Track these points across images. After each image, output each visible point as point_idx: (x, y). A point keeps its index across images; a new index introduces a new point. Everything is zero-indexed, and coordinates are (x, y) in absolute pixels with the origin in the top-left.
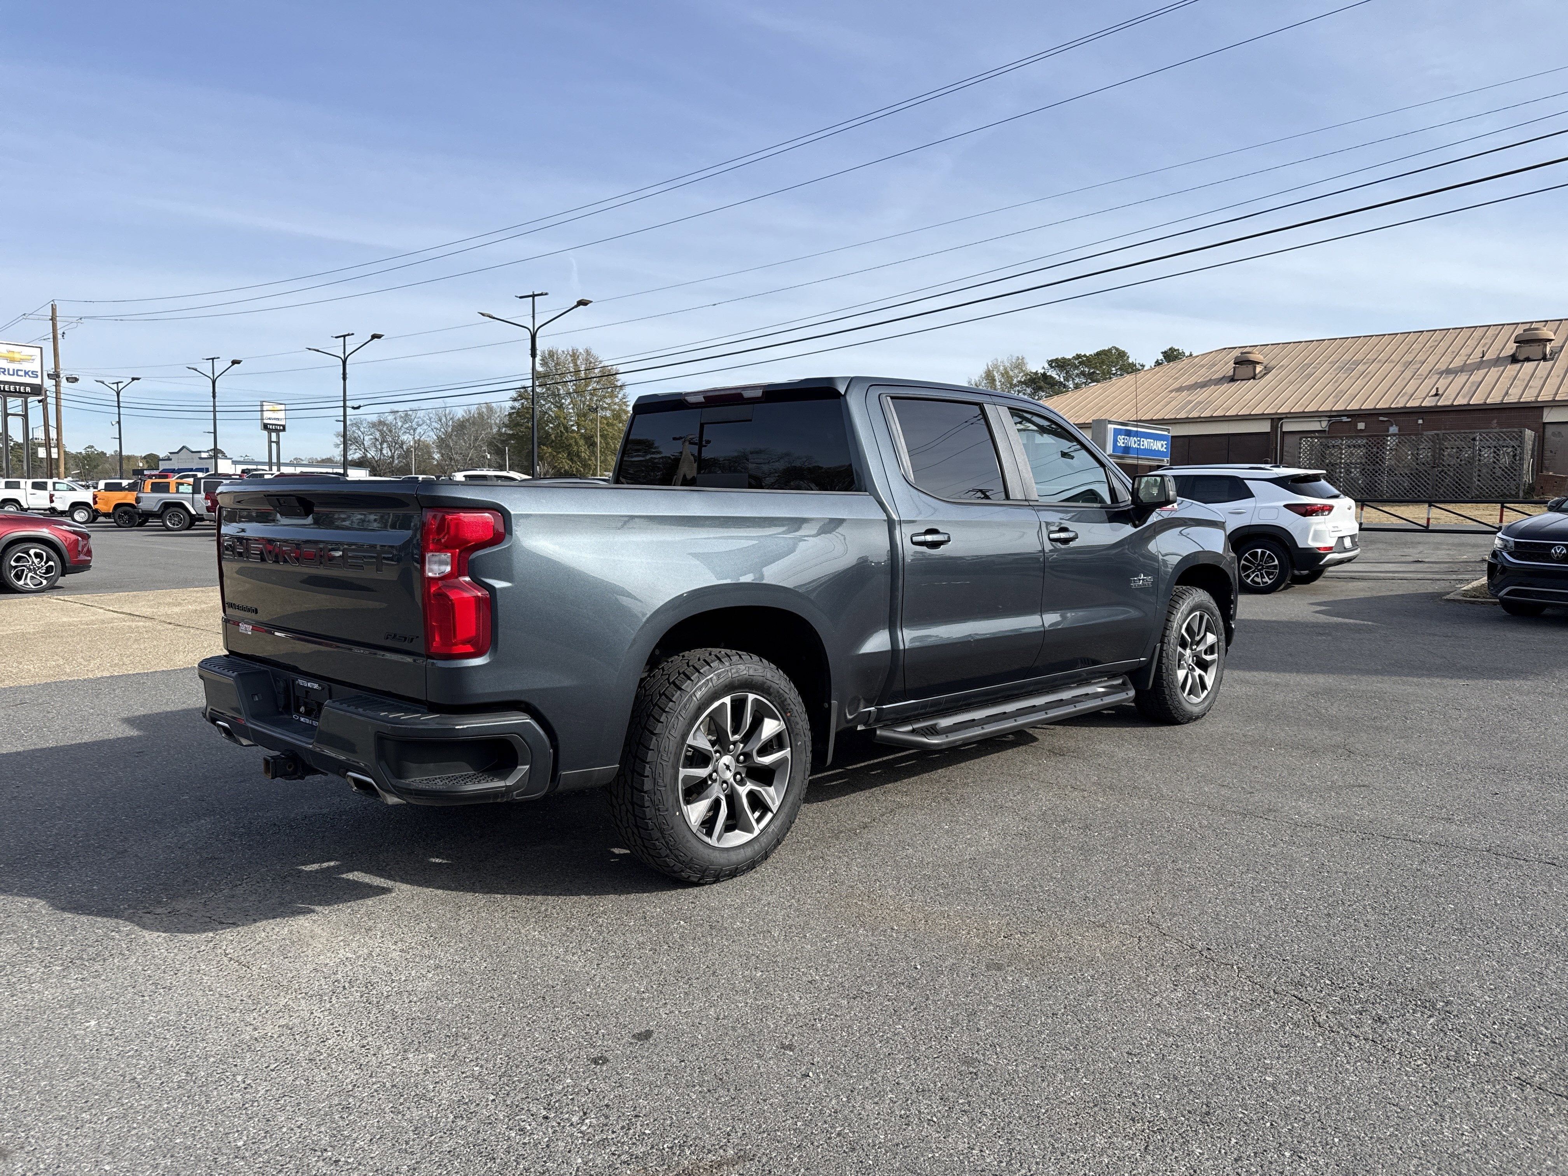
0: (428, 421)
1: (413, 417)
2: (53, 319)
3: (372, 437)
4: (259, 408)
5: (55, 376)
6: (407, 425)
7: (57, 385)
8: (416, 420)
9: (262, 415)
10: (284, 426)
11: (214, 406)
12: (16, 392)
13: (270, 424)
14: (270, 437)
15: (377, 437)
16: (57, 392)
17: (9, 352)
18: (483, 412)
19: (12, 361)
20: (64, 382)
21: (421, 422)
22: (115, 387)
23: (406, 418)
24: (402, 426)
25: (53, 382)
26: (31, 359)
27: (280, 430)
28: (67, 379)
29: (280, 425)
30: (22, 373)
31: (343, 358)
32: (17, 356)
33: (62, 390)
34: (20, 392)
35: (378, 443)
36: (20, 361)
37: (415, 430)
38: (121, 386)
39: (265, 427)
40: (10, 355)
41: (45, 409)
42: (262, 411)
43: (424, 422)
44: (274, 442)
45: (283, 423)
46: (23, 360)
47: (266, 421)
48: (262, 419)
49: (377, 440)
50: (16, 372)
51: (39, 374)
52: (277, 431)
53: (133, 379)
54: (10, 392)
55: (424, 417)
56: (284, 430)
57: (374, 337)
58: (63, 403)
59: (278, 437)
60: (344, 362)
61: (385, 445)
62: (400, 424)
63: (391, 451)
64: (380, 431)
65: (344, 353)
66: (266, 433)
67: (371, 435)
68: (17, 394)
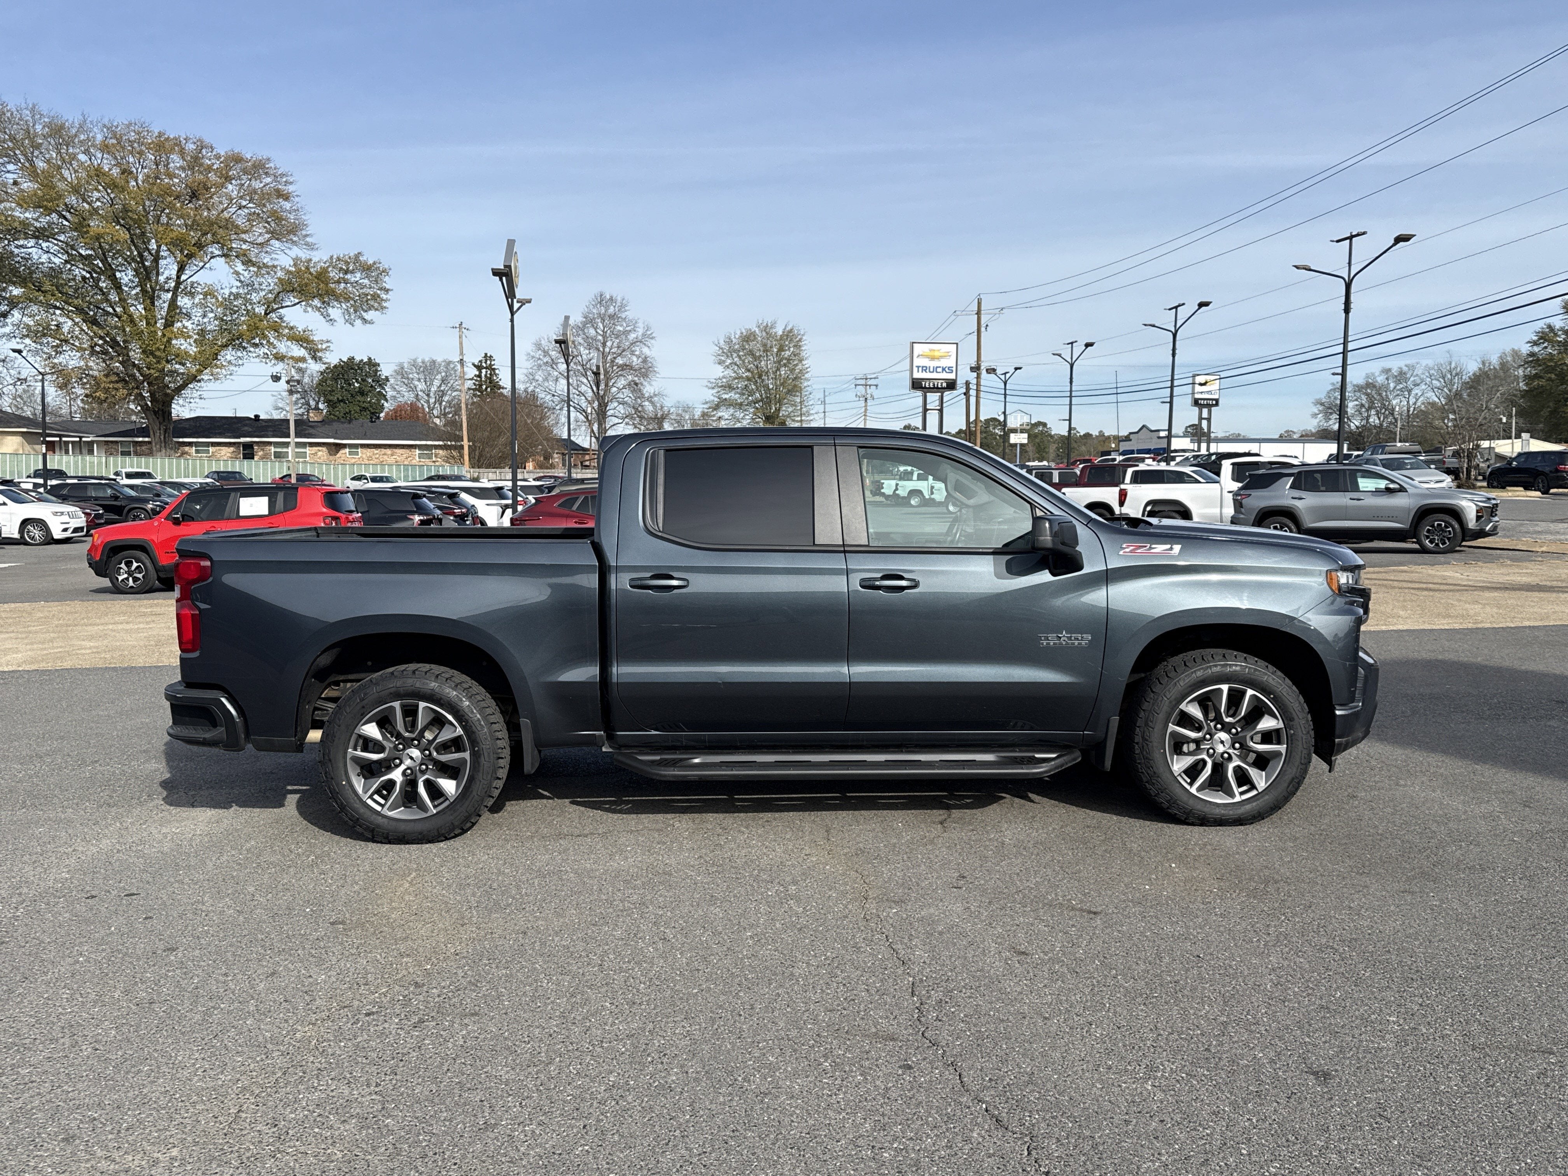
0: (1429, 379)
1: (1408, 376)
2: (979, 313)
3: (1357, 403)
4: (1190, 380)
5: (976, 369)
6: (1401, 386)
7: (978, 377)
8: (1412, 379)
9: (1193, 389)
10: (1217, 401)
11: (1071, 391)
12: (934, 388)
13: (1201, 399)
14: (1201, 413)
15: (1363, 402)
16: (978, 384)
17: (931, 350)
18: (1507, 362)
19: (933, 358)
20: (984, 372)
21: (1418, 381)
22: (1003, 377)
23: (1401, 376)
24: (1395, 388)
25: (975, 374)
26: (947, 356)
27: (1213, 405)
28: (987, 370)
29: (1212, 400)
30: (939, 370)
31: (1173, 331)
32: (937, 354)
33: (983, 382)
34: (938, 388)
35: (1364, 410)
36: (939, 358)
37: (1410, 391)
38: (1008, 375)
39: (1196, 402)
40: (932, 354)
41: (968, 401)
42: (1194, 384)
43: (1422, 381)
44: (1205, 419)
45: (1216, 397)
46: (942, 357)
47: (1197, 396)
48: (1193, 393)
49: (1362, 406)
50: (935, 369)
51: (954, 369)
52: (1209, 406)
53: (1016, 369)
54: (930, 388)
55: (1423, 374)
56: (1217, 404)
57: (1202, 305)
58: (982, 394)
59: (1210, 413)
60: (1175, 336)
61: (1373, 412)
62: (1392, 385)
63: (1379, 419)
64: (1367, 394)
65: (1175, 326)
66: (1196, 409)
67: (1356, 400)
68: (935, 389)
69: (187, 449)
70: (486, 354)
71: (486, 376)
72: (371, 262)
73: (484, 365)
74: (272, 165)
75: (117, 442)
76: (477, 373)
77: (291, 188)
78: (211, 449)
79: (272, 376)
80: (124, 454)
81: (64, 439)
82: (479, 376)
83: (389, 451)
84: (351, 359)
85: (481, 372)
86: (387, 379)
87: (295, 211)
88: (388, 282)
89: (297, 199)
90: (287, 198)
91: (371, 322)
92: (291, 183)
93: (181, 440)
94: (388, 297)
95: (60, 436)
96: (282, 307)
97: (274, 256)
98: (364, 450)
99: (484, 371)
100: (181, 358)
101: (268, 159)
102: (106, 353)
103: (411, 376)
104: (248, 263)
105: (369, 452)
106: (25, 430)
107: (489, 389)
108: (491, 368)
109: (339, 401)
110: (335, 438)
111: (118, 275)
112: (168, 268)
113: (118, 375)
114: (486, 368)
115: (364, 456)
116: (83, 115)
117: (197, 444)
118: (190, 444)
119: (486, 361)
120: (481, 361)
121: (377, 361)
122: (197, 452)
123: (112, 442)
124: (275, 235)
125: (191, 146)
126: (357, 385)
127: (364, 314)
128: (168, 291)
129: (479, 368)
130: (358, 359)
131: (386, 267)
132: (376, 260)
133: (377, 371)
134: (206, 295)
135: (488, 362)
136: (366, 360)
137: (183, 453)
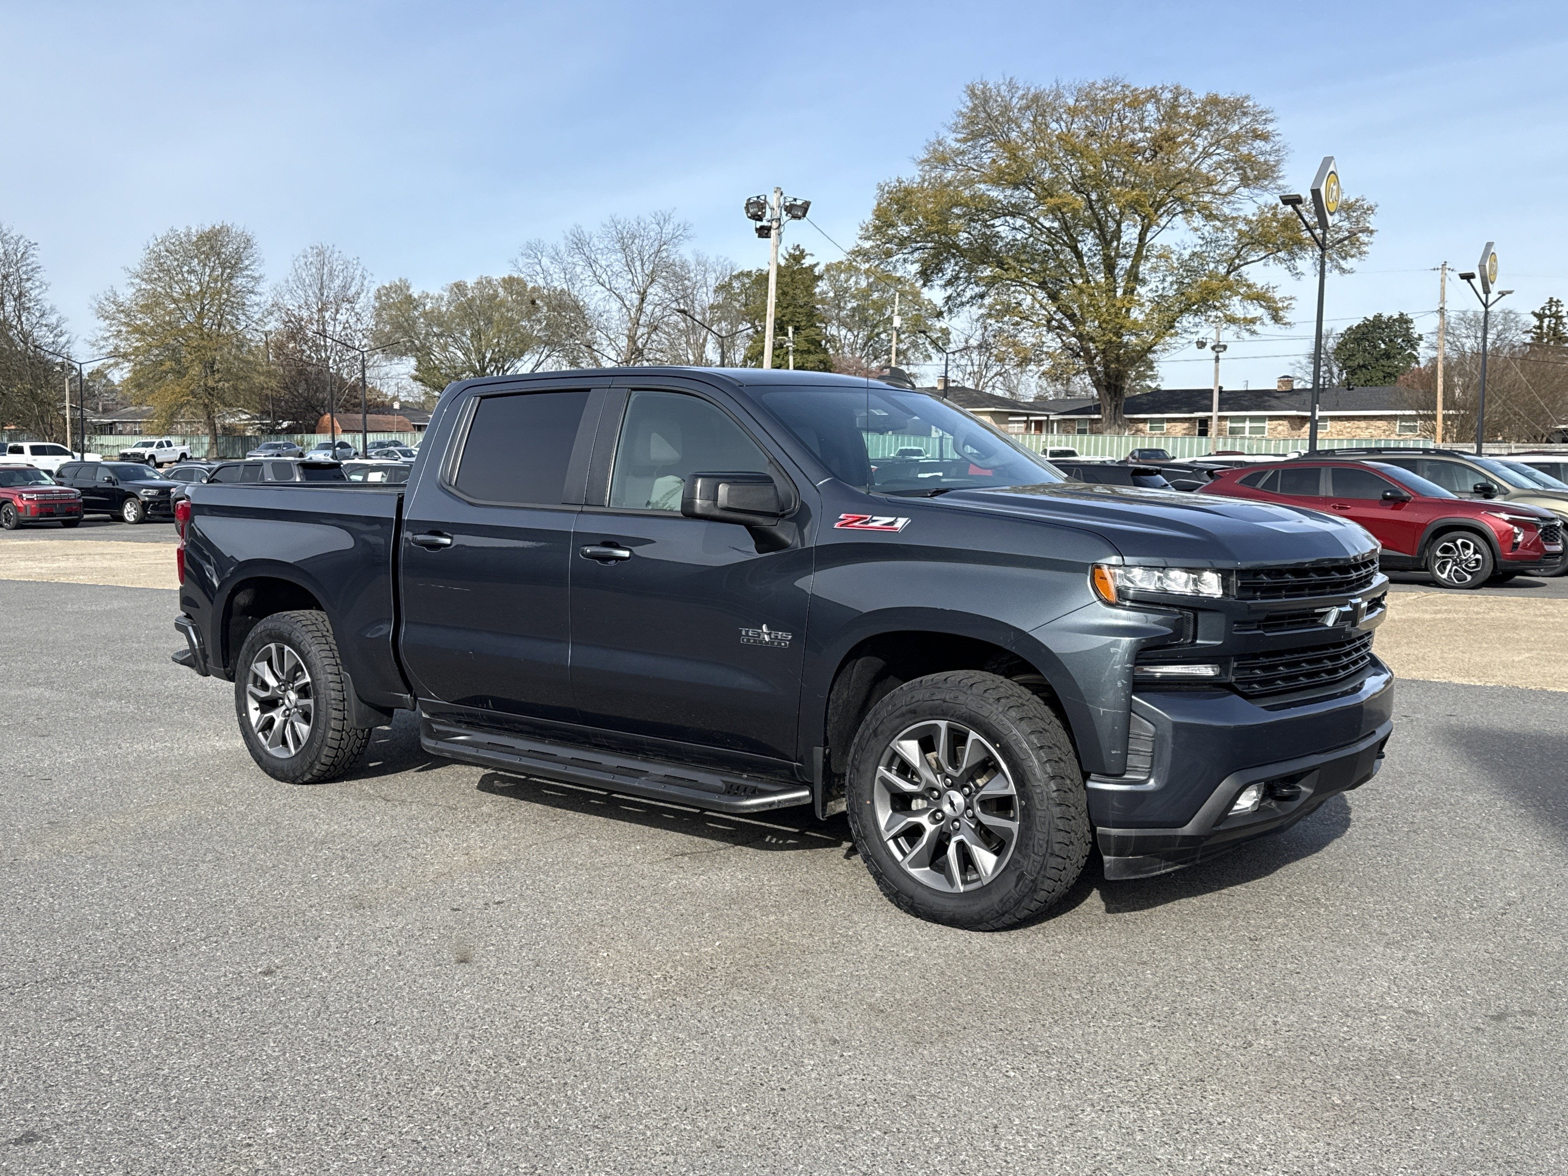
69: (1141, 426)
70: (1551, 299)
71: (1549, 326)
72: (1352, 200)
73: (1547, 312)
74: (1251, 103)
75: (1074, 420)
76: (1538, 323)
77: (1270, 127)
78: (1166, 425)
79: (1197, 342)
80: (1082, 432)
81: (1031, 418)
82: (1540, 327)
83: (1363, 424)
84: (1378, 317)
85: (1542, 322)
86: (1420, 338)
87: (1276, 151)
88: (1372, 222)
89: (1277, 138)
90: (1265, 137)
91: (1351, 272)
92: (1271, 121)
93: (1136, 416)
94: (1371, 240)
95: (1028, 415)
96: (1247, 263)
97: (1236, 206)
98: (1334, 424)
99: (1546, 320)
100: (1136, 329)
101: (1247, 98)
102: (1062, 327)
103: (1457, 332)
104: (1210, 217)
105: (1339, 425)
106: (993, 409)
107: (1552, 343)
108: (1558, 317)
109: (1360, 367)
110: (1298, 410)
111: (1079, 246)
112: (1130, 234)
113: (1071, 349)
114: (1549, 317)
115: (1333, 430)
116: (1057, 82)
117: (1152, 421)
118: (1144, 421)
119: (1551, 306)
120: (1543, 309)
121: (1410, 317)
122: (1151, 429)
123: (1070, 420)
124: (1245, 181)
125: (1167, 95)
126: (1383, 346)
127: (1343, 263)
128: (1126, 257)
129: (1540, 317)
130: (1386, 315)
131: (1373, 204)
132: (1358, 197)
133: (1408, 329)
134: (1159, 257)
135: (1554, 309)
136: (1396, 316)
137: (1138, 431)
